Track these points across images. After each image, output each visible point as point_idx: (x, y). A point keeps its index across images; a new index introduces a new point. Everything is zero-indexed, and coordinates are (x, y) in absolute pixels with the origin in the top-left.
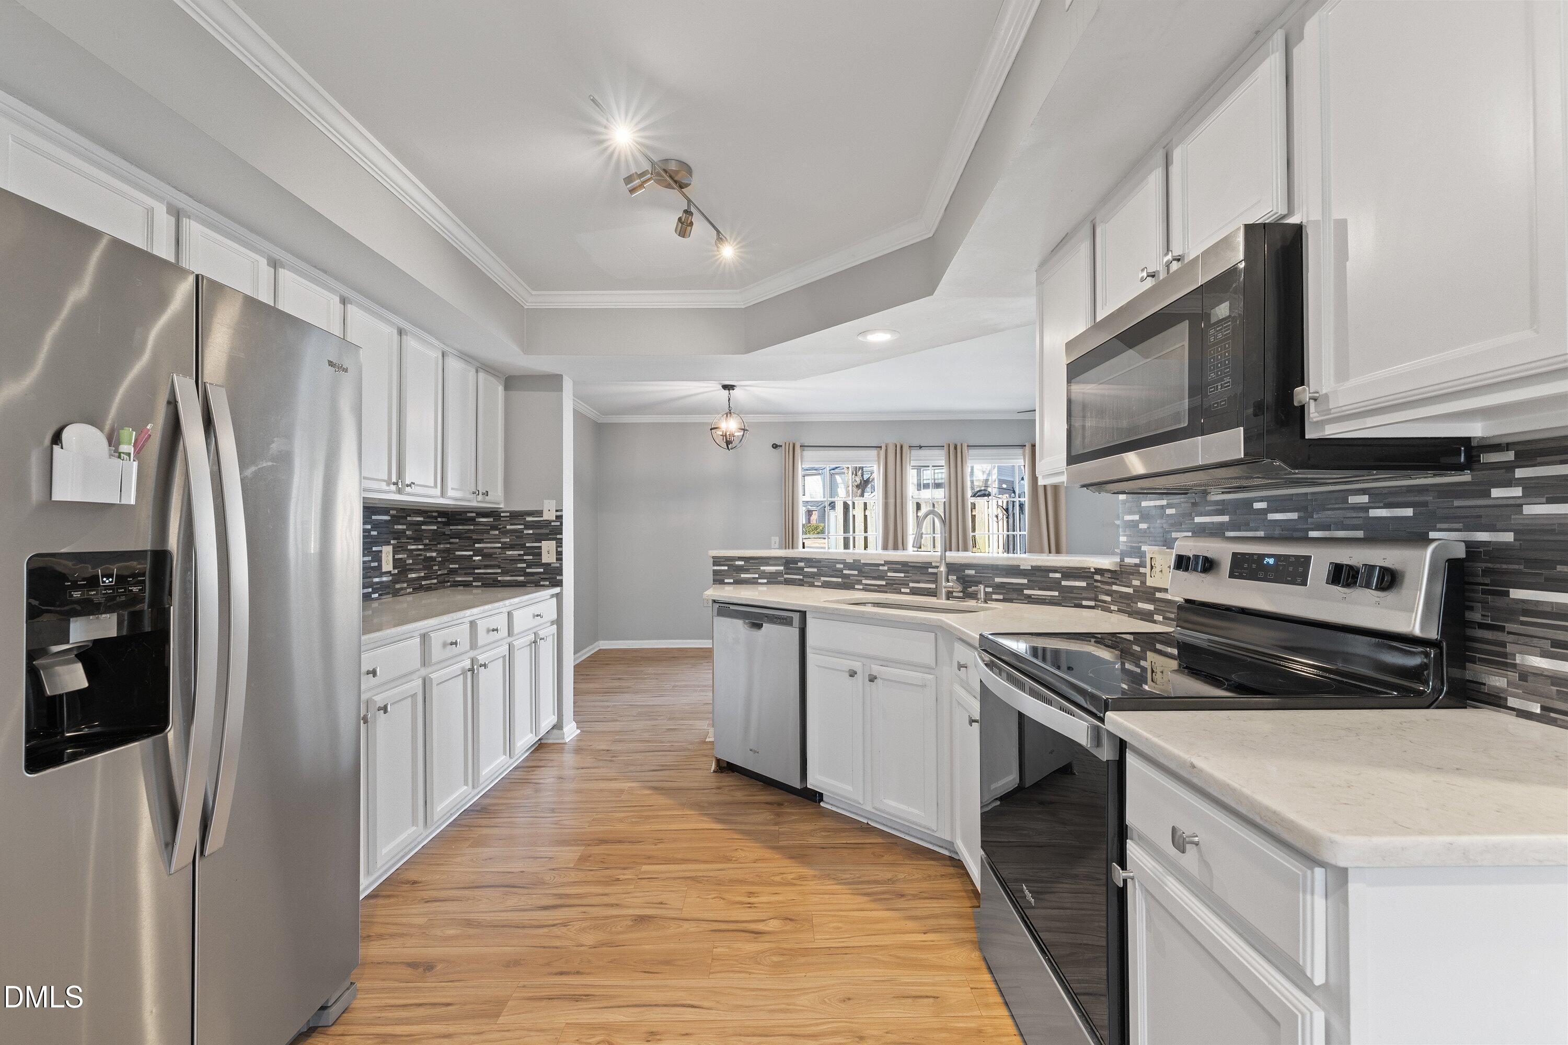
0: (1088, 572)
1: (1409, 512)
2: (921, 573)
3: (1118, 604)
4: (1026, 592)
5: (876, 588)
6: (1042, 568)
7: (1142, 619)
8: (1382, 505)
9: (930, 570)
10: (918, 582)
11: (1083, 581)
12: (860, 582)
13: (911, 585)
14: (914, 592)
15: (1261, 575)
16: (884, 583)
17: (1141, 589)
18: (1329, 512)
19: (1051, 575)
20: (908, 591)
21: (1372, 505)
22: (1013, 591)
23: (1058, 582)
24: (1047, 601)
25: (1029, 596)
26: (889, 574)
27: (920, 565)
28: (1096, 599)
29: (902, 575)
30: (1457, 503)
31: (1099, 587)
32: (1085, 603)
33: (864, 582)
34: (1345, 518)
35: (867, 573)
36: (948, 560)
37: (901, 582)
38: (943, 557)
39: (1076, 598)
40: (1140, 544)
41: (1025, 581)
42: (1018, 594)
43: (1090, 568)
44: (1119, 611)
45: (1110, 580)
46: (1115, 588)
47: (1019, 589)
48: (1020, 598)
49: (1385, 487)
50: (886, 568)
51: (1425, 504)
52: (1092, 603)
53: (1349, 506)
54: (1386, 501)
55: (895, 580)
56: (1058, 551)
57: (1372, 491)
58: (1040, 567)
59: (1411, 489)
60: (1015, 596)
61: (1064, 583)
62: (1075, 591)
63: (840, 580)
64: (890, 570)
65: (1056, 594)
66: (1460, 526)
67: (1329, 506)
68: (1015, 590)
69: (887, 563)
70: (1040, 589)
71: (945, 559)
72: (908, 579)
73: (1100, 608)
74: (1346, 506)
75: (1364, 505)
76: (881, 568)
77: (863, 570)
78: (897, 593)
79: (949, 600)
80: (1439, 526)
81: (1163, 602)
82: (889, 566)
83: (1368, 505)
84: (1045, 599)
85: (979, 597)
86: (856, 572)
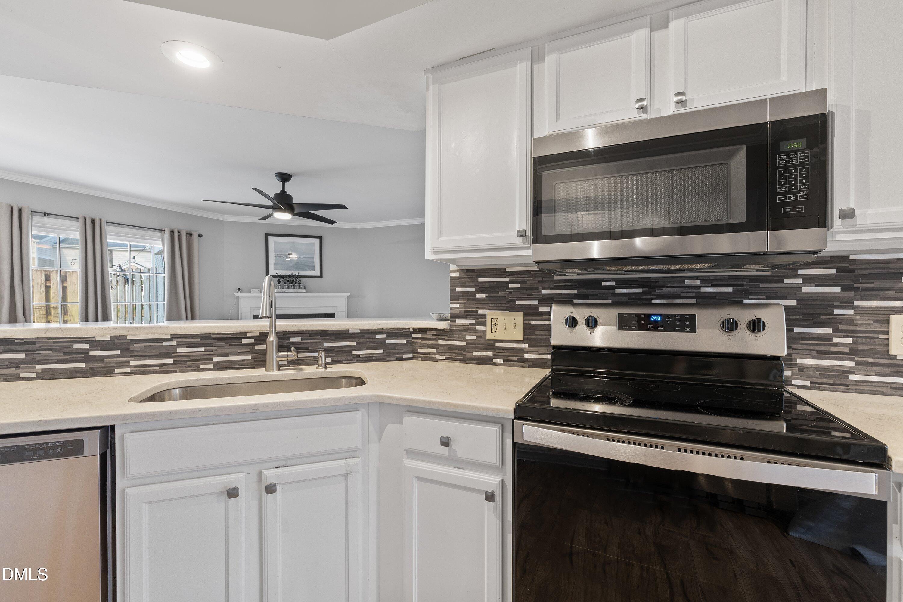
0: (407, 331)
1: (730, 290)
2: (230, 345)
3: (445, 354)
4: (354, 353)
5: (157, 368)
6: (370, 331)
7: (477, 363)
8: (710, 285)
9: (244, 341)
10: (227, 355)
11: (404, 339)
12: (126, 364)
13: (215, 359)
14: (219, 367)
15: (651, 327)
16: (171, 361)
17: (477, 342)
18: (669, 289)
19: (378, 336)
20: (211, 366)
21: (703, 285)
22: (342, 353)
23: (383, 341)
24: (374, 358)
25: (358, 356)
26: (179, 350)
27: (229, 336)
28: (414, 352)
29: (202, 349)
30: (762, 285)
31: (420, 343)
32: (405, 356)
33: (132, 363)
34: (681, 292)
35: (137, 351)
36: (278, 329)
37: (199, 358)
38: (273, 326)
39: (398, 353)
40: (476, 309)
41: (354, 343)
42: (346, 356)
43: (409, 329)
44: (447, 359)
45: (435, 337)
46: (440, 342)
47: (347, 351)
48: (349, 358)
49: (713, 276)
50: (174, 343)
51: (742, 286)
52: (410, 356)
53: (685, 285)
54: (712, 283)
55: (189, 356)
56: (193, 318)
57: (703, 278)
58: (369, 330)
59: (730, 278)
60: (344, 358)
61: (388, 342)
62: (397, 348)
63: (82, 365)
64: (179, 345)
65: (382, 351)
66: (764, 297)
67: (669, 285)
68: (344, 352)
69: (174, 337)
70: (367, 349)
71: (275, 329)
72: (212, 353)
73: (419, 359)
74: (683, 285)
75: (697, 285)
76: (165, 344)
77: (131, 348)
78: (195, 370)
79: (279, 370)
80: (750, 297)
81: (504, 349)
82: (179, 340)
83: (700, 285)
84: (372, 357)
85: (320, 363)
86: (118, 352)
